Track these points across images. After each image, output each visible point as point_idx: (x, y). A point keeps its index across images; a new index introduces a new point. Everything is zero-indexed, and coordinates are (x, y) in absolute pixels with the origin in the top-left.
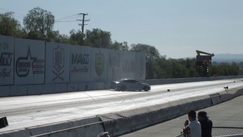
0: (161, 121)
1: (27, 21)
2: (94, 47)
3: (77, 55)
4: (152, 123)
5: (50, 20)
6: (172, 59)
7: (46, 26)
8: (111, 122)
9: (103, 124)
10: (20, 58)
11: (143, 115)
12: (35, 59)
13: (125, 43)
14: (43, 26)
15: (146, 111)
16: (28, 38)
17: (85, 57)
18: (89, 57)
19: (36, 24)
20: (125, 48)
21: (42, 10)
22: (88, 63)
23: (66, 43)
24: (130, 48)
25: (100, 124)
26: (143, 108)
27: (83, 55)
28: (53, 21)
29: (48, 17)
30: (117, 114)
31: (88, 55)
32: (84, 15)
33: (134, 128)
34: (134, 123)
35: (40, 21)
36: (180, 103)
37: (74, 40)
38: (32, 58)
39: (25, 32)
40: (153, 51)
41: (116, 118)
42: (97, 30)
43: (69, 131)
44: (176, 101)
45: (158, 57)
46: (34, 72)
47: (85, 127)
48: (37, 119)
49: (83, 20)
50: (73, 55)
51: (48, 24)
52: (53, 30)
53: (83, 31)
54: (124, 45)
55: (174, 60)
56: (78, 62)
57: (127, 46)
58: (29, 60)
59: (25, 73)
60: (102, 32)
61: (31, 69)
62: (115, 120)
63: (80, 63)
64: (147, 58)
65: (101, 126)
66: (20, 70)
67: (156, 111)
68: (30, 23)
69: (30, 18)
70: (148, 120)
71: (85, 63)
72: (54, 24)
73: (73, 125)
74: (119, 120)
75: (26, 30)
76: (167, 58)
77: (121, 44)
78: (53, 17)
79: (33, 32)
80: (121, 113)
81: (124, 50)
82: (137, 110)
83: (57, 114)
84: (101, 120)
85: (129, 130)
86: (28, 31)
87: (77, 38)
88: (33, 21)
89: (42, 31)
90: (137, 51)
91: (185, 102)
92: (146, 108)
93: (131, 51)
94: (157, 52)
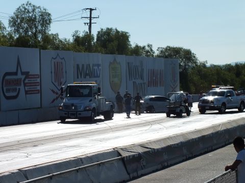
0: (203, 152)
1: (14, 22)
2: (106, 53)
3: (83, 65)
4: (190, 156)
5: (46, 19)
6: (215, 66)
7: (40, 28)
8: (134, 156)
9: (123, 159)
10: (7, 74)
11: (177, 144)
12: (27, 74)
13: (148, 46)
14: (36, 28)
15: (182, 140)
16: (16, 46)
17: (96, 68)
18: (100, 67)
19: (26, 25)
20: (149, 53)
21: (34, 6)
22: (99, 77)
23: (68, 49)
24: (157, 53)
25: (119, 159)
26: (177, 136)
27: (91, 66)
28: (50, 20)
29: (42, 15)
30: (142, 146)
31: (98, 65)
32: (91, 10)
33: (166, 164)
34: (165, 157)
35: (31, 21)
36: (229, 127)
37: (78, 45)
38: (23, 73)
39: (11, 37)
40: (188, 55)
41: (141, 150)
42: (111, 29)
43: (77, 170)
44: (223, 124)
45: (195, 63)
46: (26, 93)
47: (99, 165)
48: (34, 156)
49: (91, 17)
50: (78, 65)
51: (42, 25)
52: (50, 33)
53: (90, 32)
54: (147, 48)
55: (219, 66)
56: (86, 75)
57: (152, 50)
58: (20, 76)
59: (14, 94)
60: (117, 32)
61: (22, 87)
62: (139, 154)
63: (88, 77)
64: (180, 65)
65: (121, 163)
66: (8, 90)
67: (195, 139)
68: (18, 24)
69: (17, 18)
70: (185, 151)
71: (95, 77)
72: (51, 25)
73: (82, 163)
74: (145, 153)
75: (13, 35)
76: (208, 65)
77: (144, 48)
78: (49, 14)
79: (23, 37)
80: (147, 143)
81: (148, 56)
82: (169, 138)
83: (60, 149)
84: (121, 155)
85: (160, 166)
86: (16, 36)
87: (82, 43)
88: (21, 21)
89: (35, 35)
90: (166, 57)
91: (235, 125)
92: (183, 135)
93: (158, 56)
94: (194, 57)
